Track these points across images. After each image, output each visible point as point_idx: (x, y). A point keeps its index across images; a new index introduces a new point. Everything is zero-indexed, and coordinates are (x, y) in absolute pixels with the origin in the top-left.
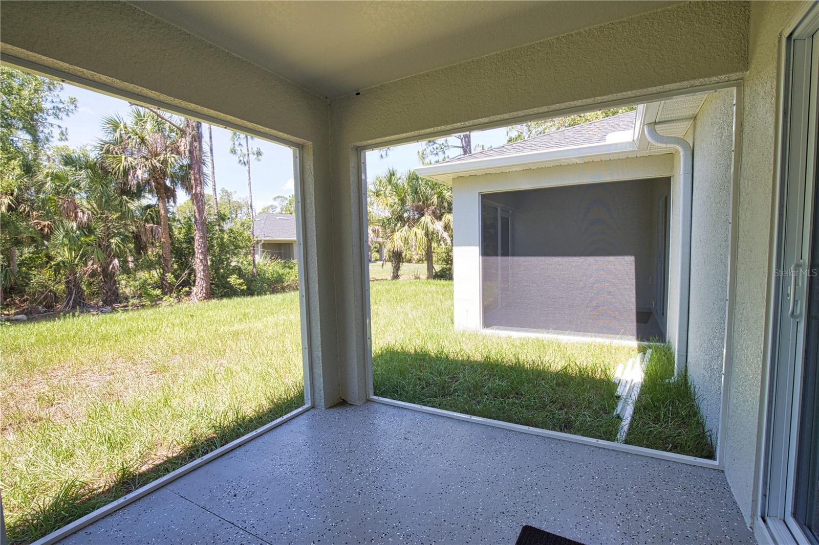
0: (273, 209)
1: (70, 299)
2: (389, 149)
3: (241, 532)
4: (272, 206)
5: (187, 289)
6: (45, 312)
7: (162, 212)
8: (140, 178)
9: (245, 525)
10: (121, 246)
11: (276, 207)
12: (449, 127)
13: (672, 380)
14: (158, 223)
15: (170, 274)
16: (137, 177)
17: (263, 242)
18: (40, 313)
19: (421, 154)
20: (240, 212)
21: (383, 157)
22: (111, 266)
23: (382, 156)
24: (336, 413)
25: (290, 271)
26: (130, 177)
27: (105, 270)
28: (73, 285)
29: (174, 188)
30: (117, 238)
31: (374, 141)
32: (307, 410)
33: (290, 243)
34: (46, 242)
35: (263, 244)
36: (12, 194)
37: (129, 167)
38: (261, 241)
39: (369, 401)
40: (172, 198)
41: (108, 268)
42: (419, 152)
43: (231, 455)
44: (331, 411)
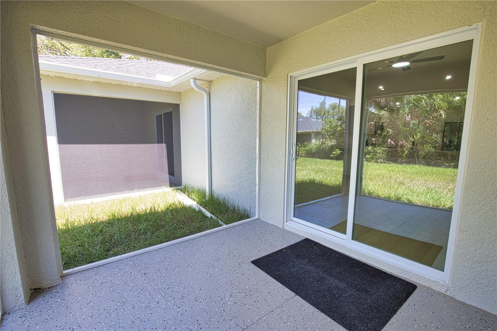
12: (142, 50)
13: (207, 199)
24: (40, 302)
31: (51, 30)
39: (63, 277)
44: (32, 304)
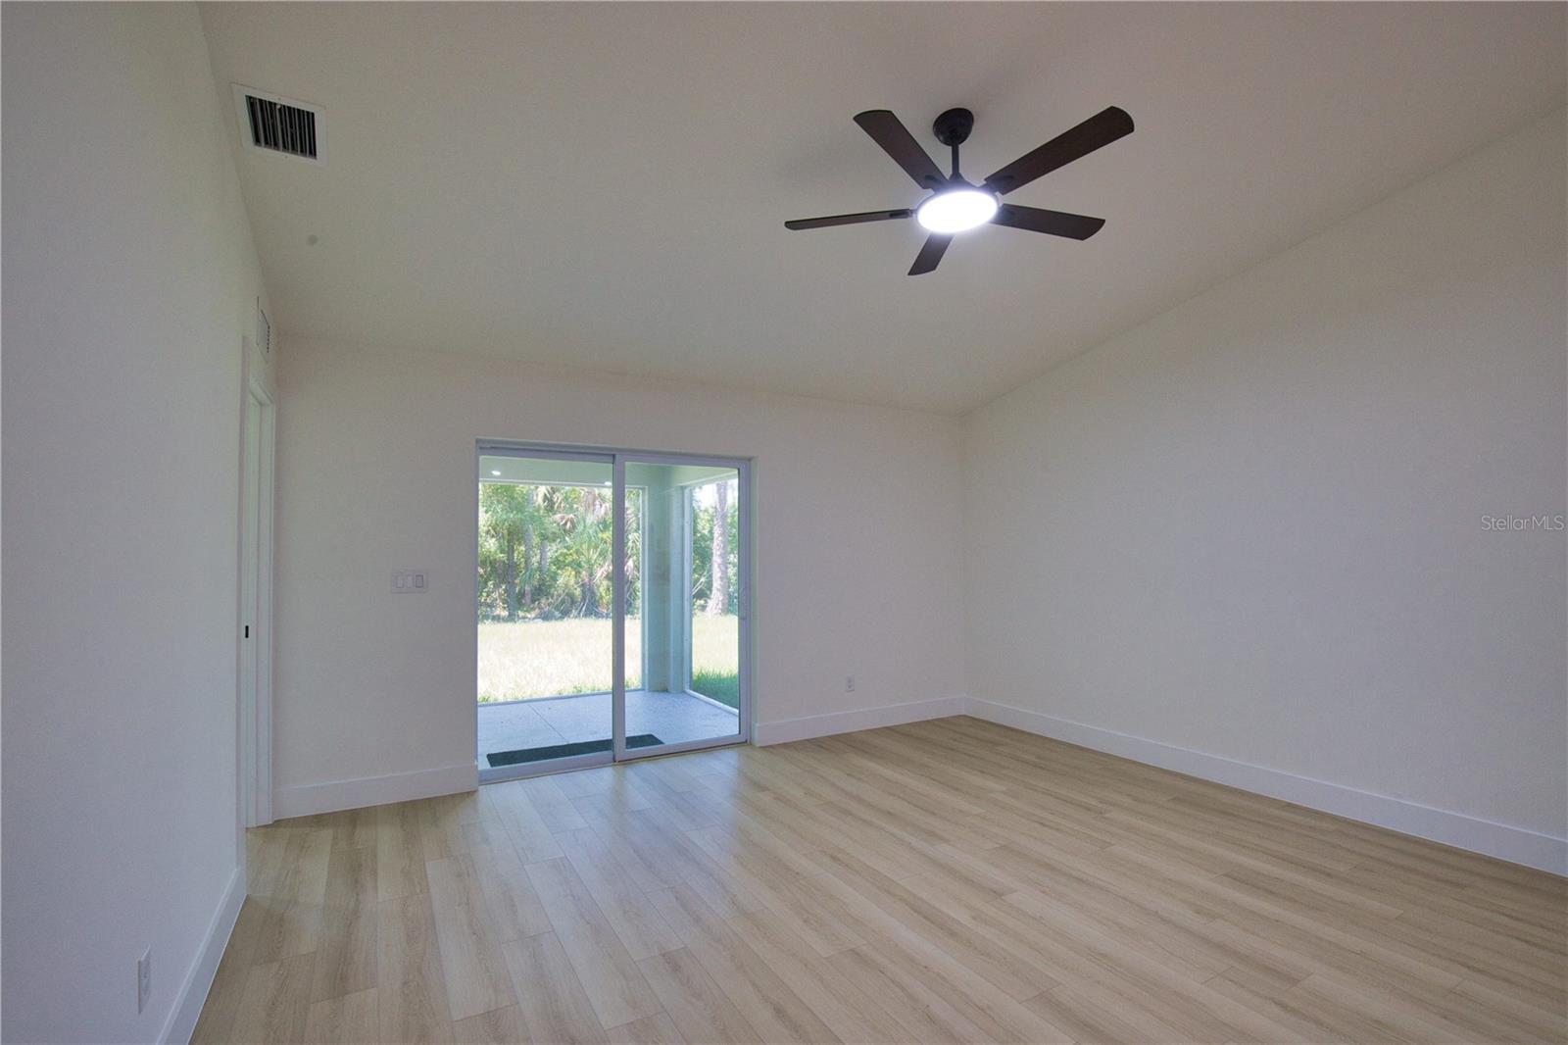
1: (583, 605)
3: (538, 716)
5: (702, 602)
6: (561, 617)
9: (542, 715)
28: (589, 591)
34: (567, 539)
39: (685, 692)
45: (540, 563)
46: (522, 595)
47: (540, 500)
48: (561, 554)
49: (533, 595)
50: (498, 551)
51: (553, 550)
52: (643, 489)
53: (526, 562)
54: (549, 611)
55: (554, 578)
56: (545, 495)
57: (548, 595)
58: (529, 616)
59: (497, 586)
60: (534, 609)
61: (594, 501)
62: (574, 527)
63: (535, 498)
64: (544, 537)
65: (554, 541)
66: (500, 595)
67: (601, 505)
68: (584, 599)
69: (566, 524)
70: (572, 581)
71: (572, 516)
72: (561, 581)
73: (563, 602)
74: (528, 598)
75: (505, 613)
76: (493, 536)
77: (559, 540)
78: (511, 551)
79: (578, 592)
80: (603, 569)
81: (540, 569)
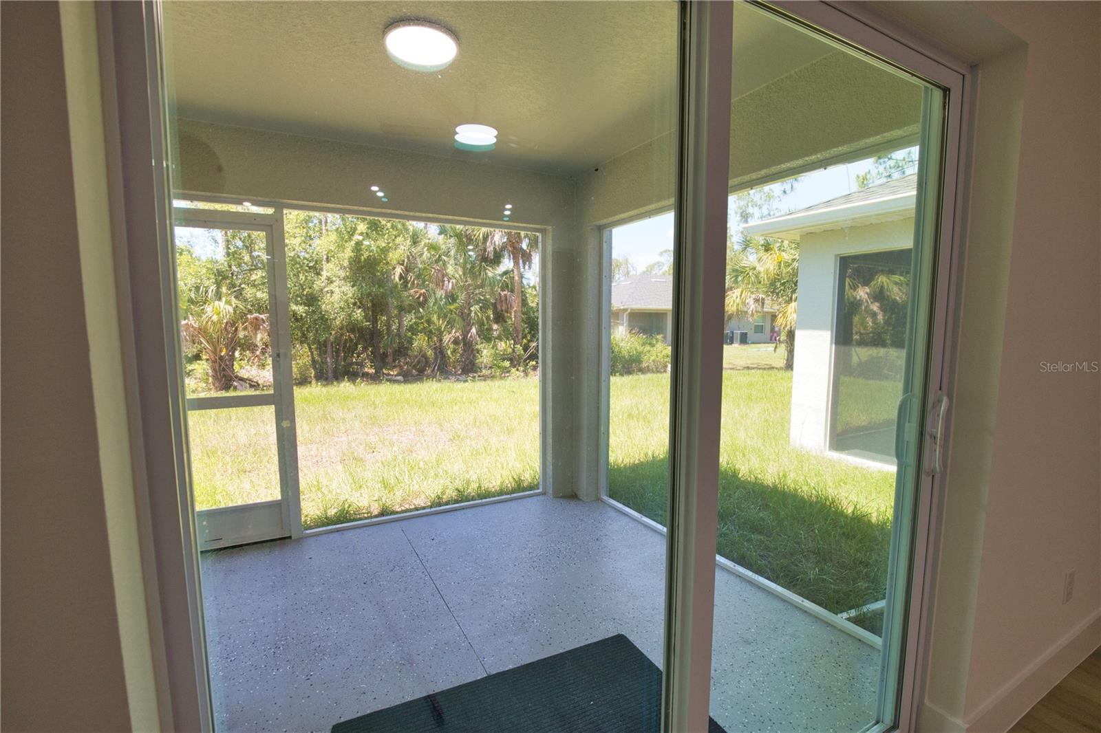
0: (659, 266)
1: (436, 365)
2: (796, 180)
3: (419, 561)
4: (658, 263)
5: (534, 363)
6: (417, 375)
7: (516, 278)
8: (497, 244)
9: (424, 558)
10: (479, 314)
11: (663, 264)
14: (512, 291)
15: (519, 346)
16: (495, 242)
17: (629, 311)
18: (413, 376)
19: (861, 179)
20: (617, 272)
21: (787, 192)
22: (469, 335)
23: (785, 192)
25: (651, 349)
26: (488, 244)
27: (465, 337)
28: (440, 352)
29: (530, 252)
30: (477, 306)
32: (538, 495)
33: (663, 314)
34: (421, 310)
35: (629, 313)
36: (403, 265)
37: (487, 233)
38: (627, 310)
39: (599, 499)
40: (527, 263)
41: (467, 337)
42: (858, 177)
43: (452, 513)
45: (398, 330)
46: (385, 355)
47: (397, 279)
48: (415, 323)
49: (394, 355)
50: (365, 320)
51: (409, 319)
52: (543, 231)
53: (387, 329)
54: (407, 370)
55: (410, 341)
56: (401, 274)
57: (406, 355)
58: (392, 373)
59: (365, 349)
60: (395, 367)
61: (443, 277)
62: (426, 300)
63: (393, 277)
64: (401, 309)
65: (410, 312)
66: (368, 355)
67: (449, 282)
68: (436, 359)
69: (419, 297)
70: (425, 344)
71: (424, 290)
72: (415, 344)
73: (419, 362)
74: (390, 359)
75: (372, 371)
76: (359, 307)
77: (414, 311)
78: (375, 321)
79: (430, 353)
80: (451, 335)
81: (399, 335)
